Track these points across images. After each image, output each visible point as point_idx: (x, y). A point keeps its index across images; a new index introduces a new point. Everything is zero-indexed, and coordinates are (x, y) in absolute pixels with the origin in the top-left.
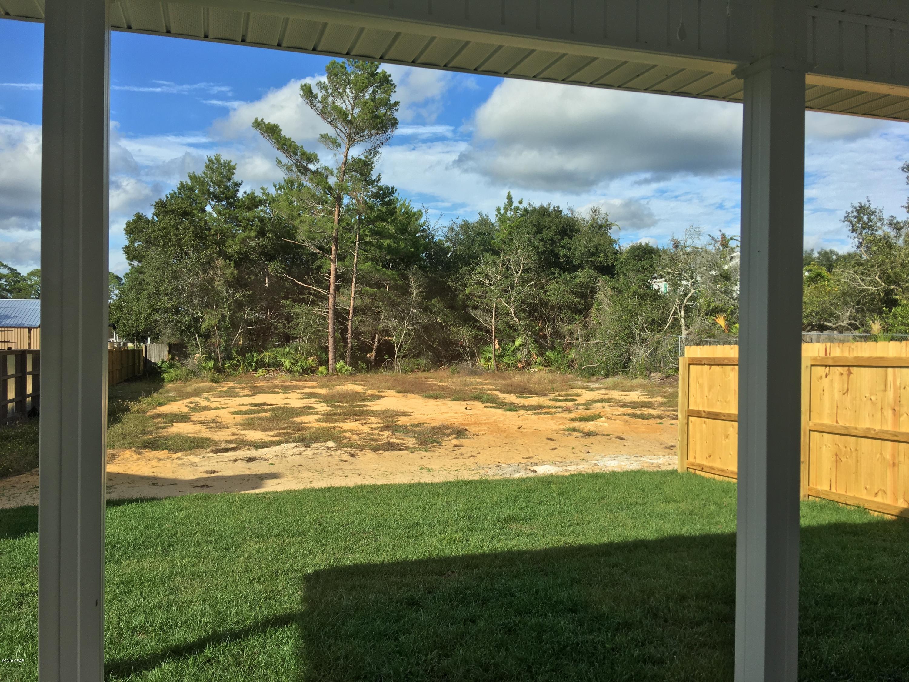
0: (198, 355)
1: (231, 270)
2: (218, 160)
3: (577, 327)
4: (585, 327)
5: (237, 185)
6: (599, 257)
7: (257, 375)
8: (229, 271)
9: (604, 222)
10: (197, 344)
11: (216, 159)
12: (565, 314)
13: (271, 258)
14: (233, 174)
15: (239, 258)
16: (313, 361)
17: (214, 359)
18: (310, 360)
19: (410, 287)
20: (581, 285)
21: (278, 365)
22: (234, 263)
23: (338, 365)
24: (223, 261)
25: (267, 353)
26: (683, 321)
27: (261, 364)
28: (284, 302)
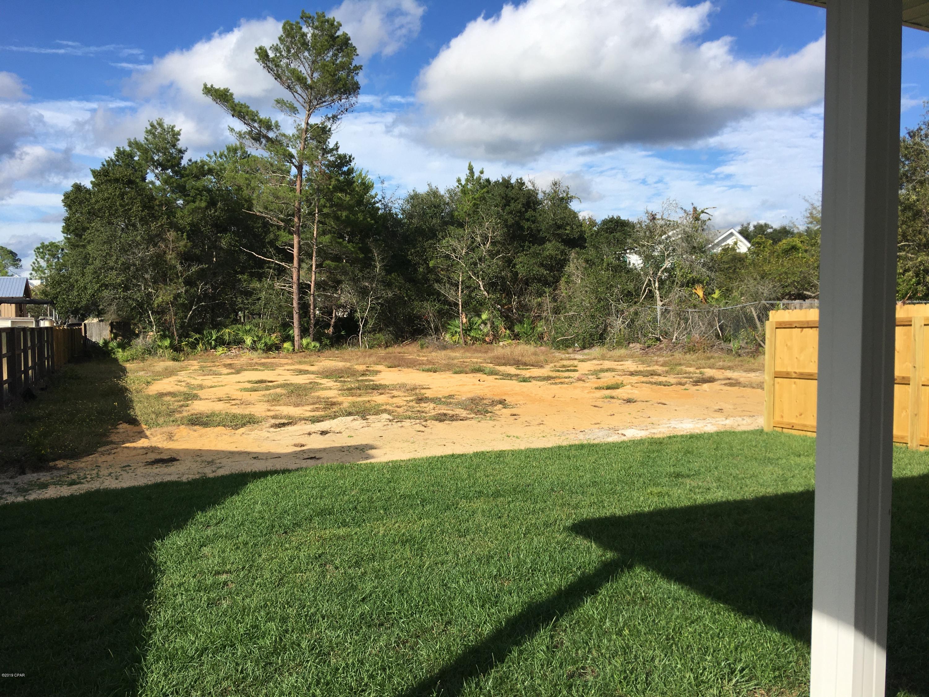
0: (152, 333)
1: (183, 244)
2: (160, 125)
3: (547, 300)
4: (554, 300)
5: (181, 152)
6: (566, 230)
7: (218, 353)
8: (182, 243)
9: (565, 195)
10: (151, 322)
11: (158, 124)
12: (534, 287)
13: (225, 230)
14: (179, 140)
15: (191, 230)
16: (276, 337)
17: (169, 337)
18: (274, 336)
19: (375, 261)
20: (551, 257)
21: (239, 342)
22: (187, 235)
23: (305, 341)
24: (175, 233)
25: (227, 330)
26: (658, 292)
27: (221, 342)
28: (240, 277)
